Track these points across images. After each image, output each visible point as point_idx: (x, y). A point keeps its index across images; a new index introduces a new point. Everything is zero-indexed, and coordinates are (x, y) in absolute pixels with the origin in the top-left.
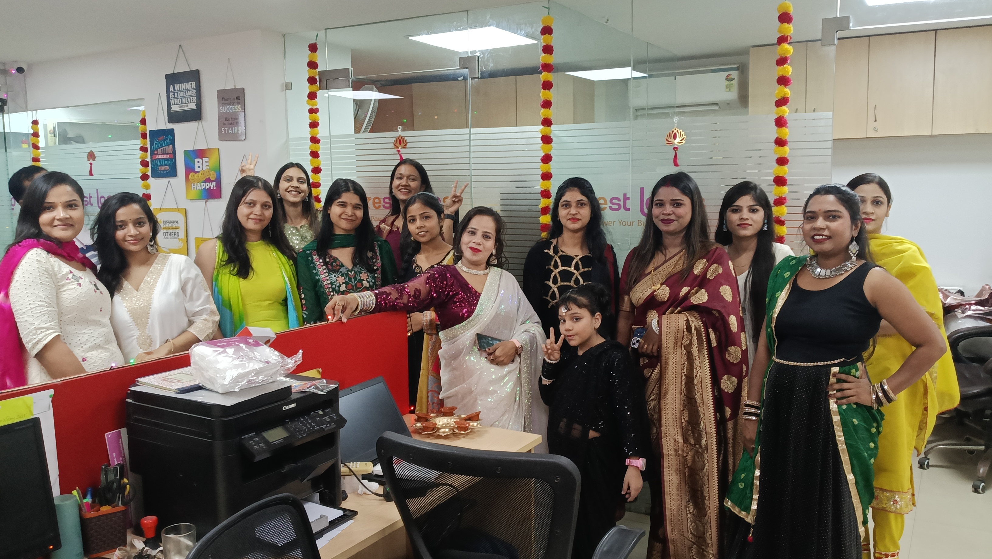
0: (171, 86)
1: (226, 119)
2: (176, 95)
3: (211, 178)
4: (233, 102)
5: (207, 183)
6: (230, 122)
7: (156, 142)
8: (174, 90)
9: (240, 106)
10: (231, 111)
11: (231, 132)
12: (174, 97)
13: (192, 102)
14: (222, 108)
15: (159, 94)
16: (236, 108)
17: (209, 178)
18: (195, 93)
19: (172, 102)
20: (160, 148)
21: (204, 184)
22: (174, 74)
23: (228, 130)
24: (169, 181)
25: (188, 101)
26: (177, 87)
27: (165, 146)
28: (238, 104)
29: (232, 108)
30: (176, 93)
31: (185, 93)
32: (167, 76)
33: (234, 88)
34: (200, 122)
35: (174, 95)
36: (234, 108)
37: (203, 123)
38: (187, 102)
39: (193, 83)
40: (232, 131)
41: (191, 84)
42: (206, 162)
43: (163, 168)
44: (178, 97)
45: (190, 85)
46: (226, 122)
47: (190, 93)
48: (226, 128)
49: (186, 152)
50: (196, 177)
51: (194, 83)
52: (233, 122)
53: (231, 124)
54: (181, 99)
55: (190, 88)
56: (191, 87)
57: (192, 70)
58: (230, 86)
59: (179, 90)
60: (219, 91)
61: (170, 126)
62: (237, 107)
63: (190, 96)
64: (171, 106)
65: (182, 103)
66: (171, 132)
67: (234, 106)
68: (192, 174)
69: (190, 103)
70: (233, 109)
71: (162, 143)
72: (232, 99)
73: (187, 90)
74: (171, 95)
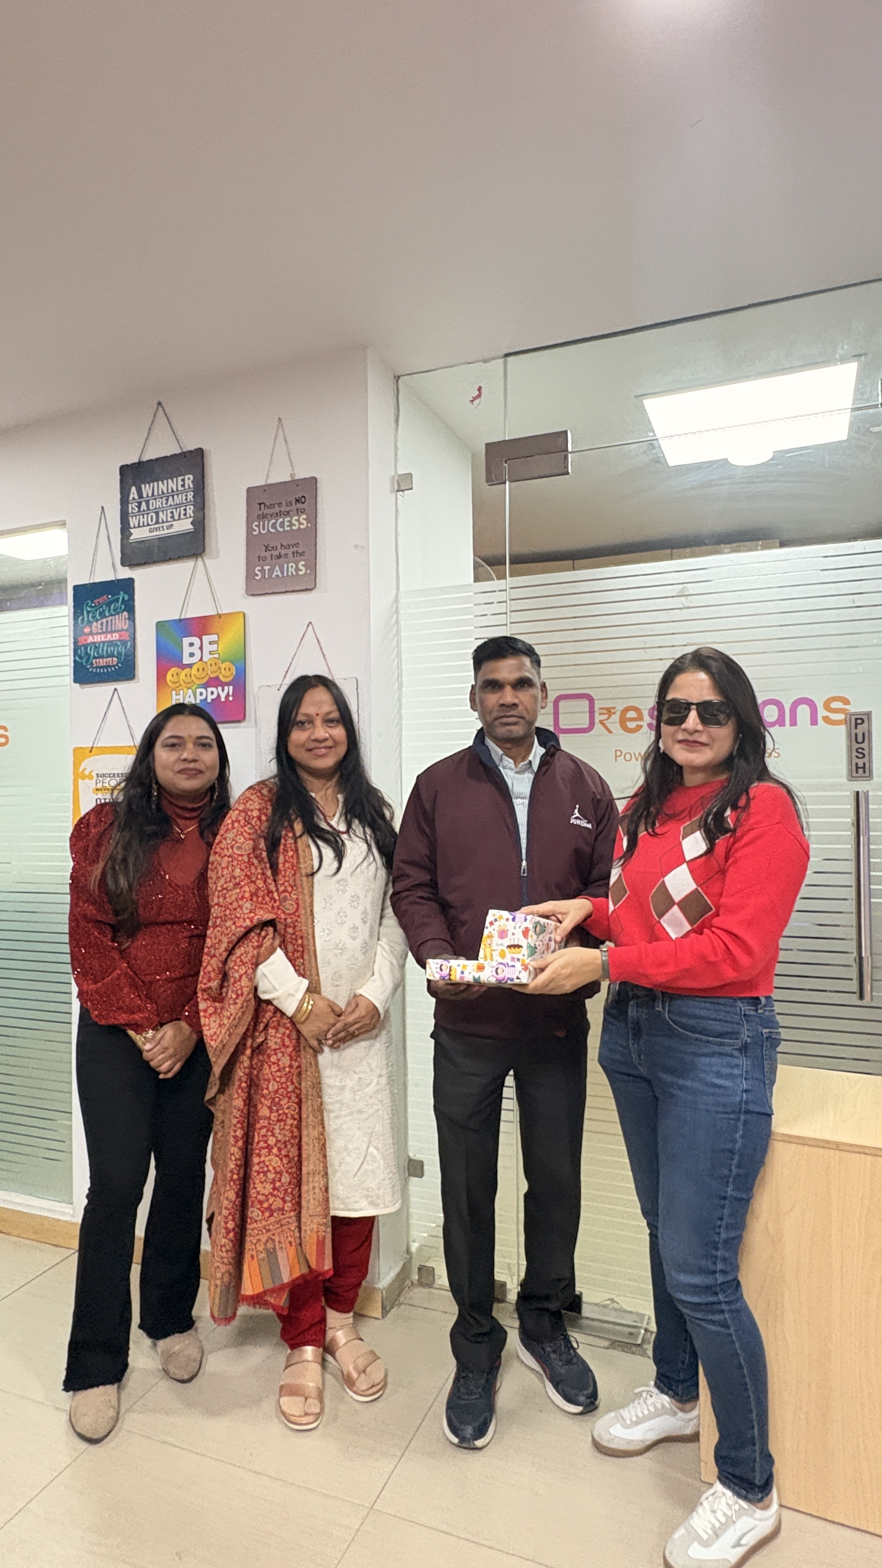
0: (133, 489)
1: (267, 548)
2: (144, 506)
3: (221, 677)
4: (289, 508)
5: (210, 690)
6: (275, 553)
7: (89, 609)
8: (140, 495)
9: (304, 516)
10: (281, 530)
11: (279, 573)
12: (139, 511)
13: (182, 516)
14: (258, 526)
15: (103, 508)
16: (294, 522)
17: (217, 678)
18: (190, 496)
19: (133, 522)
20: (97, 621)
21: (203, 690)
22: (140, 463)
23: (271, 571)
24: (116, 689)
25: (173, 517)
26: (147, 490)
27: (111, 615)
28: (299, 512)
29: (283, 523)
30: (144, 504)
31: (167, 500)
32: (123, 469)
33: (288, 479)
34: (200, 559)
35: (139, 507)
36: (290, 521)
37: (207, 562)
38: (169, 519)
39: (187, 477)
40: (282, 573)
41: (183, 480)
42: (211, 643)
43: (102, 662)
44: (148, 509)
45: (180, 483)
46: (268, 554)
47: (177, 499)
48: (267, 568)
49: (160, 625)
50: (182, 676)
51: (189, 479)
52: (283, 552)
53: (279, 557)
54: (157, 514)
55: (180, 488)
56: (183, 486)
57: (185, 450)
58: (280, 476)
59: (153, 495)
60: (249, 490)
61: (124, 573)
62: (298, 520)
63: (177, 506)
64: (132, 530)
65: (157, 522)
66: (128, 585)
67: (289, 519)
68: (173, 670)
69: (179, 519)
70: (287, 524)
71: (104, 611)
72: (284, 504)
73: (173, 494)
74: (132, 507)
